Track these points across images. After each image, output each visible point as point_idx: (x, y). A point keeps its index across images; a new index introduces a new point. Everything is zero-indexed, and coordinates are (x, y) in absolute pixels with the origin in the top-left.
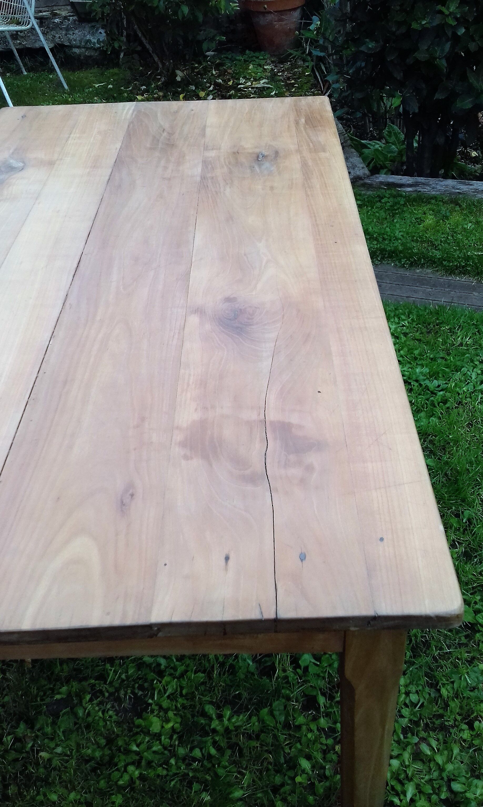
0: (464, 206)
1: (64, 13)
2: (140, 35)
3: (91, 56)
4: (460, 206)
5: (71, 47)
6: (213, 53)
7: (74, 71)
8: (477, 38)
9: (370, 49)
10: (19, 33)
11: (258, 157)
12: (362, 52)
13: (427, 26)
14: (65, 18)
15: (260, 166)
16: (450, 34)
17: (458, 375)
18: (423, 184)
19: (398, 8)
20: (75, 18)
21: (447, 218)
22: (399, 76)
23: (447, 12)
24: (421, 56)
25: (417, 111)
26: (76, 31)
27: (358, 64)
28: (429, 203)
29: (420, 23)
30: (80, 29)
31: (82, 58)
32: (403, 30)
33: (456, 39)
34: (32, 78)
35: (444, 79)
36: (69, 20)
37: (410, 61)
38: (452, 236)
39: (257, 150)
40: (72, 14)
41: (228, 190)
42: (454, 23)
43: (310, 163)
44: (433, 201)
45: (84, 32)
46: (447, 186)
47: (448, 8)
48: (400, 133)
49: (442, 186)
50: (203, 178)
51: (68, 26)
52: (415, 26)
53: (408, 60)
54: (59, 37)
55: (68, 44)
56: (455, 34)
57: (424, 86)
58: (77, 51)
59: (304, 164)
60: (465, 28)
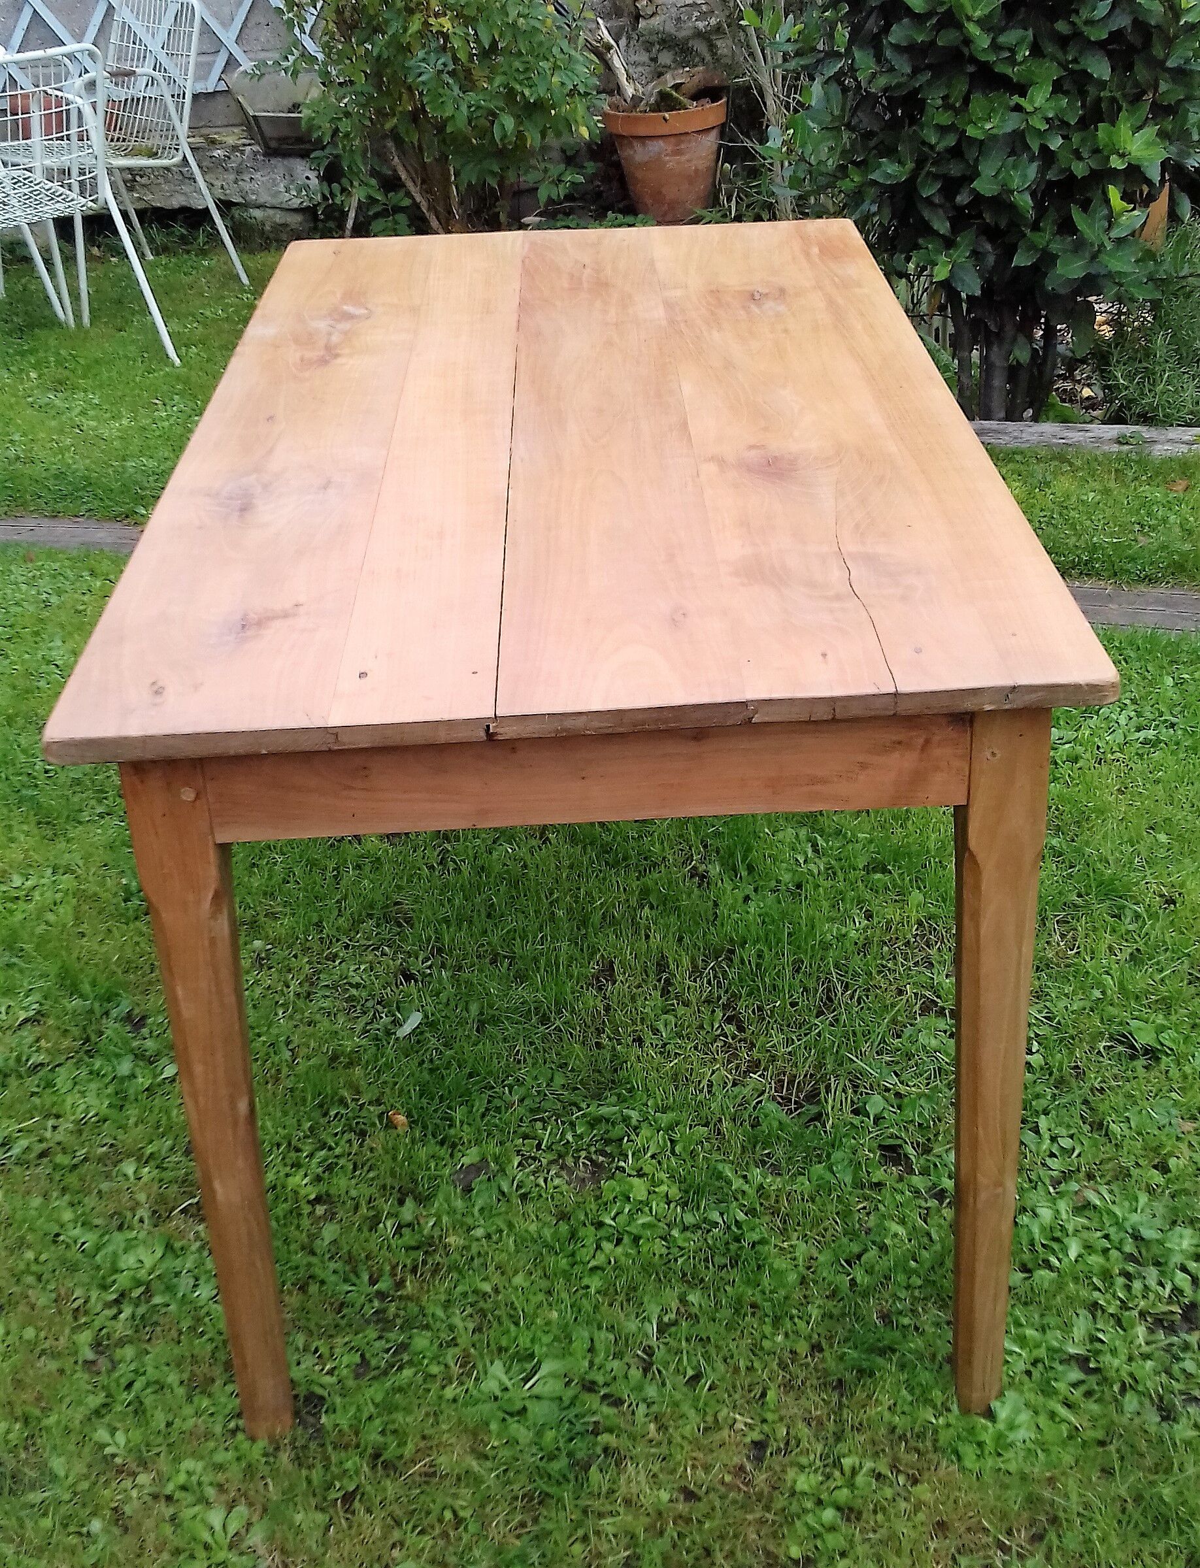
0: (1079, 463)
1: (231, 141)
2: (403, 177)
3: (285, 225)
4: (1071, 464)
5: (245, 206)
6: (538, 219)
7: (252, 252)
8: (1085, 155)
9: (889, 176)
10: (138, 178)
11: (753, 295)
12: (874, 183)
13: (995, 131)
14: (235, 148)
15: (759, 306)
16: (1035, 148)
17: (1094, 721)
18: (995, 431)
19: (940, 102)
20: (256, 148)
21: (1048, 484)
22: (942, 226)
23: (1030, 109)
24: (985, 186)
25: (978, 293)
26: (257, 176)
27: (865, 207)
28: (1011, 460)
29: (982, 128)
30: (266, 172)
31: (268, 228)
32: (951, 141)
33: (1047, 157)
34: (166, 267)
35: (1028, 232)
36: (242, 152)
37: (962, 199)
38: (1061, 514)
39: (748, 288)
40: (248, 142)
41: (716, 335)
42: (1044, 127)
43: (840, 301)
44: (1018, 457)
45: (274, 176)
46: (1042, 433)
47: (1032, 102)
48: (939, 350)
49: (1032, 434)
50: (672, 322)
51: (241, 164)
52: (971, 131)
53: (959, 199)
54: (222, 187)
55: (241, 200)
56: (1044, 148)
57: (989, 247)
58: (257, 213)
59: (831, 302)
60: (1064, 137)
